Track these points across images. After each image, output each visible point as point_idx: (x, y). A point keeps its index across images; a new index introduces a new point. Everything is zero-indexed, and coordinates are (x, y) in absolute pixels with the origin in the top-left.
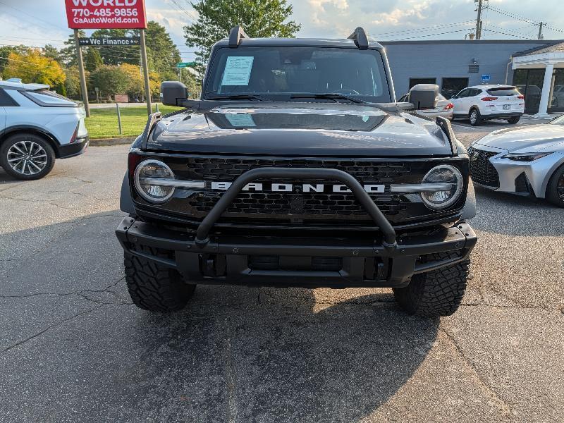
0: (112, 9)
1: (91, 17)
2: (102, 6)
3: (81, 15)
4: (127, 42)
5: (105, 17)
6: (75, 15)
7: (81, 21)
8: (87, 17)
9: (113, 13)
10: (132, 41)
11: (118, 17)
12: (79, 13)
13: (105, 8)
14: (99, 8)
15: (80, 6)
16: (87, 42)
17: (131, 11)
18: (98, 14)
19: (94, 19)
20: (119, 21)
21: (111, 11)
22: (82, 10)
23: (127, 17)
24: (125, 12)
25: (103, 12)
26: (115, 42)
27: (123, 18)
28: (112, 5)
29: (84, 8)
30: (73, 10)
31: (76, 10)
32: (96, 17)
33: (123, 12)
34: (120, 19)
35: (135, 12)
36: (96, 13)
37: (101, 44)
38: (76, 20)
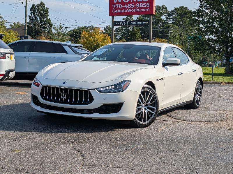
0: (135, 3)
1: (123, 8)
2: (130, 2)
3: (117, 8)
4: (141, 23)
5: (130, 9)
6: (114, 8)
7: (117, 11)
8: (119, 9)
9: (135, 6)
10: (144, 23)
11: (137, 8)
12: (116, 7)
13: (131, 3)
14: (127, 3)
15: (118, 3)
16: (118, 23)
17: (146, 4)
18: (126, 7)
19: (124, 10)
20: (139, 10)
21: (134, 5)
22: (118, 5)
23: (143, 8)
24: (142, 5)
25: (129, 5)
26: (134, 23)
27: (140, 8)
28: (135, 1)
29: (119, 3)
30: (113, 5)
31: (115, 5)
32: (125, 9)
33: (141, 5)
34: (139, 9)
35: (148, 5)
36: (125, 6)
37: (126, 24)
38: (114, 11)
